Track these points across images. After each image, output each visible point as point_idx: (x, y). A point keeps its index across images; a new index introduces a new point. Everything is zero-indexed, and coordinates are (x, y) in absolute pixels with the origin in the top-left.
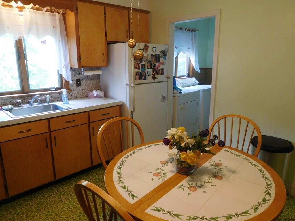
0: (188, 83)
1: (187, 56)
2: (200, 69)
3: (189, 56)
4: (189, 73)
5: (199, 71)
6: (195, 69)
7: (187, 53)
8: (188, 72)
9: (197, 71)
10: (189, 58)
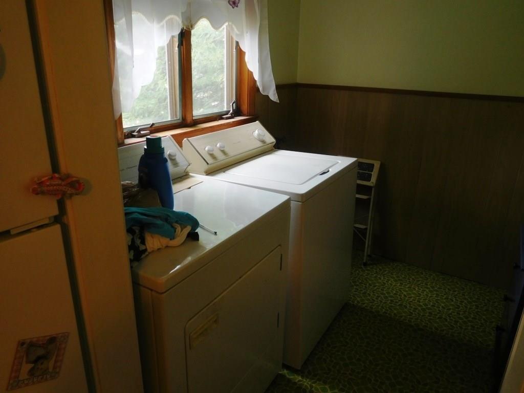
0: (234, 152)
1: (230, 39)
2: (279, 88)
3: (235, 39)
4: (238, 102)
5: (273, 96)
6: (261, 89)
7: (227, 24)
8: (234, 99)
9: (267, 97)
10: (237, 43)
